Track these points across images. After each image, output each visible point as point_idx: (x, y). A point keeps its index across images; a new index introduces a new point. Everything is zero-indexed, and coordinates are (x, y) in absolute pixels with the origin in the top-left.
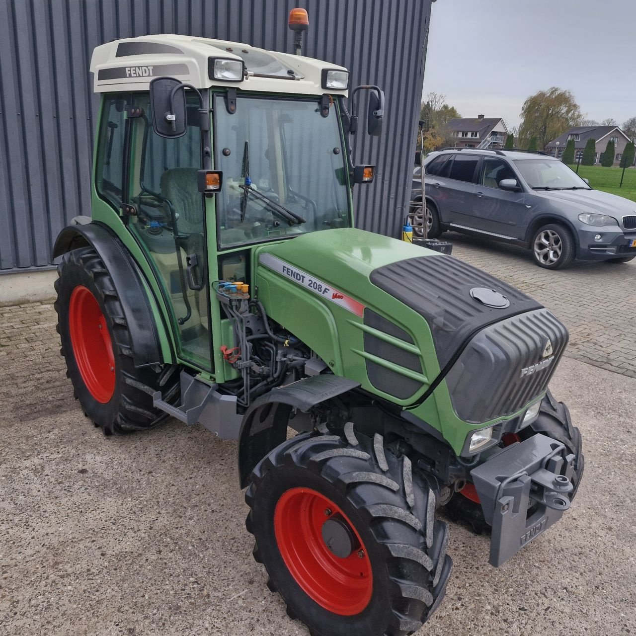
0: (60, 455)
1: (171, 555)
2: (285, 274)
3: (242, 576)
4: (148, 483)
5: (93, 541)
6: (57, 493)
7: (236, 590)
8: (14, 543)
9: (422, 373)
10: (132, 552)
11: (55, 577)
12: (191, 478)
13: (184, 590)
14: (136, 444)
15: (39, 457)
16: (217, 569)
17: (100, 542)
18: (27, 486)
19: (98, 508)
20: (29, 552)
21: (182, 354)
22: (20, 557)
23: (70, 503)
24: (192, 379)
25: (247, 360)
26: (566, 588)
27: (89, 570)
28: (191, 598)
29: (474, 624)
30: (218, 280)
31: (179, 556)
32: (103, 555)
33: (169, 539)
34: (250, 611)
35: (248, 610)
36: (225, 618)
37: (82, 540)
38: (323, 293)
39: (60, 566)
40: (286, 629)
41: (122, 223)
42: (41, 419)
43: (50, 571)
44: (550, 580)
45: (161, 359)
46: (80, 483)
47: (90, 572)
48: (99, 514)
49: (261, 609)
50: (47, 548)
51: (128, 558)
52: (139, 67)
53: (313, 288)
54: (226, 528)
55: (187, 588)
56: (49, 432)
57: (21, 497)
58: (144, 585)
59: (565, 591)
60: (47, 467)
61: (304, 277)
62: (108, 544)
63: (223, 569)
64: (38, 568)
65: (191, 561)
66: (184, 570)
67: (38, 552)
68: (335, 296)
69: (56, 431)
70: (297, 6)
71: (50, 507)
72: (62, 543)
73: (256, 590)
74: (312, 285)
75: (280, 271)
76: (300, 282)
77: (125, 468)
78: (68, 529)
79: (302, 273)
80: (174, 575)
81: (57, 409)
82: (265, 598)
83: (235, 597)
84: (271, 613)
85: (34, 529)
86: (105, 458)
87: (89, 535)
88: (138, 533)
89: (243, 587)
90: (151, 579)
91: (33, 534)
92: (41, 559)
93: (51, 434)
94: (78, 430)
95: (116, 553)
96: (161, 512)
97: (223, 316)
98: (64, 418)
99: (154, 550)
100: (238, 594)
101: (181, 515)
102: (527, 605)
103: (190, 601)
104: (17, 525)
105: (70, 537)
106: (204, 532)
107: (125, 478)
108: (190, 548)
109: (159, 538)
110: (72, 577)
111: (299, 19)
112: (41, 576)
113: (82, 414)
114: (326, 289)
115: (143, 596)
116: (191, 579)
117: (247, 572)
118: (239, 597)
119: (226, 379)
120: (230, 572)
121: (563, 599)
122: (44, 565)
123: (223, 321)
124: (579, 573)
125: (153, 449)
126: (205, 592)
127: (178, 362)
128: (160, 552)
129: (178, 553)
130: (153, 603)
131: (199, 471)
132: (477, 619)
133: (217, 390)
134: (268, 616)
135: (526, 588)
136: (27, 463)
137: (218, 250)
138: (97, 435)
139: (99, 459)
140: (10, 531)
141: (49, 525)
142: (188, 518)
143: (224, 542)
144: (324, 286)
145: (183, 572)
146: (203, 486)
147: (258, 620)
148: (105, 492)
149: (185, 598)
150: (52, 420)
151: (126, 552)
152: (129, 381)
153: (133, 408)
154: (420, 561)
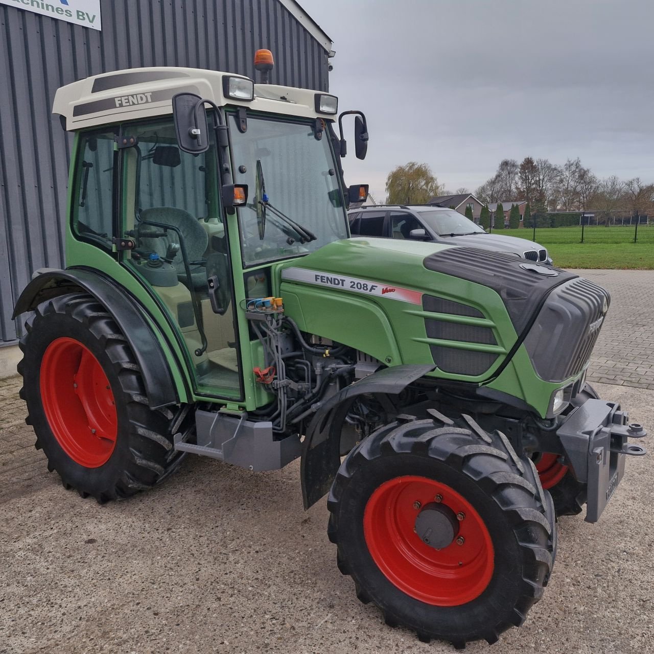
0: (55, 531)
1: (232, 599)
2: (319, 282)
3: (318, 603)
4: (172, 539)
5: (138, 604)
6: (71, 567)
7: (320, 616)
8: (43, 624)
9: (497, 345)
10: (188, 605)
11: (111, 647)
12: (217, 527)
13: (264, 628)
14: (141, 505)
15: (31, 536)
16: (290, 602)
17: (147, 603)
18: (32, 566)
19: (127, 572)
20: (66, 628)
21: (200, 390)
22: (57, 636)
23: (91, 574)
24: (216, 416)
25: (283, 379)
26: (624, 551)
27: (147, 632)
28: (275, 633)
29: (563, 597)
30: (245, 298)
31: (242, 599)
32: (156, 614)
33: (222, 586)
34: (344, 632)
35: (342, 631)
36: (322, 644)
37: (123, 605)
38: (370, 291)
39: (112, 635)
40: (390, 639)
41: (114, 260)
42: (13, 501)
43: (101, 642)
44: (608, 547)
45: (178, 400)
46: (94, 552)
47: (150, 634)
48: (131, 577)
49: (355, 628)
50: (87, 621)
51: (186, 611)
52: (132, 96)
53: (356, 289)
54: (279, 564)
55: (266, 625)
56: (31, 511)
57: (29, 579)
58: (217, 632)
59: (625, 553)
60: (45, 545)
61: (343, 281)
62: (156, 603)
63: (295, 600)
64: (85, 642)
65: (257, 600)
66: (255, 611)
67: (78, 626)
68: (384, 291)
69: (38, 509)
71: (70, 582)
72: (103, 612)
73: (340, 612)
74: (355, 286)
75: (313, 281)
76: (340, 287)
77: (138, 530)
78: (102, 597)
79: (340, 277)
80: (246, 617)
81: (28, 489)
82: (353, 618)
83: (322, 622)
84: (367, 628)
85: (61, 606)
86: (109, 525)
87: (130, 599)
88: (186, 586)
89: (326, 612)
90: (222, 625)
91: (63, 611)
92: (85, 632)
93: (33, 512)
94: (65, 504)
95: (170, 610)
96: (201, 563)
97: (253, 336)
98: (43, 495)
99: (212, 598)
100: (324, 619)
101: (224, 561)
102: (600, 571)
103: (276, 636)
104: (37, 606)
105: (109, 605)
106: (257, 572)
107: (143, 540)
108: (250, 589)
109: (212, 587)
110: (131, 642)
111: (263, 59)
112: (93, 649)
113: (61, 489)
114: (373, 286)
115: (223, 643)
116: (267, 616)
117: (322, 598)
118: (326, 621)
119: (257, 406)
120: (303, 602)
121: (627, 560)
122: (92, 637)
123: (252, 342)
124: (629, 538)
125: (160, 508)
126: (288, 625)
127: (194, 400)
128: (219, 599)
129: (240, 596)
130: (237, 647)
131: (222, 519)
132: (563, 591)
133: (247, 420)
134: (364, 632)
135: (591, 558)
136: (19, 545)
137: (243, 268)
138: (89, 505)
139: (103, 527)
140: (32, 613)
141: (76, 598)
142: (233, 563)
143: (284, 577)
144: (370, 284)
145: (255, 612)
146: (234, 531)
147: (357, 638)
148: (127, 556)
149: (269, 635)
150: (27, 500)
151: (181, 607)
152: (141, 431)
153: (144, 462)
154: (543, 524)
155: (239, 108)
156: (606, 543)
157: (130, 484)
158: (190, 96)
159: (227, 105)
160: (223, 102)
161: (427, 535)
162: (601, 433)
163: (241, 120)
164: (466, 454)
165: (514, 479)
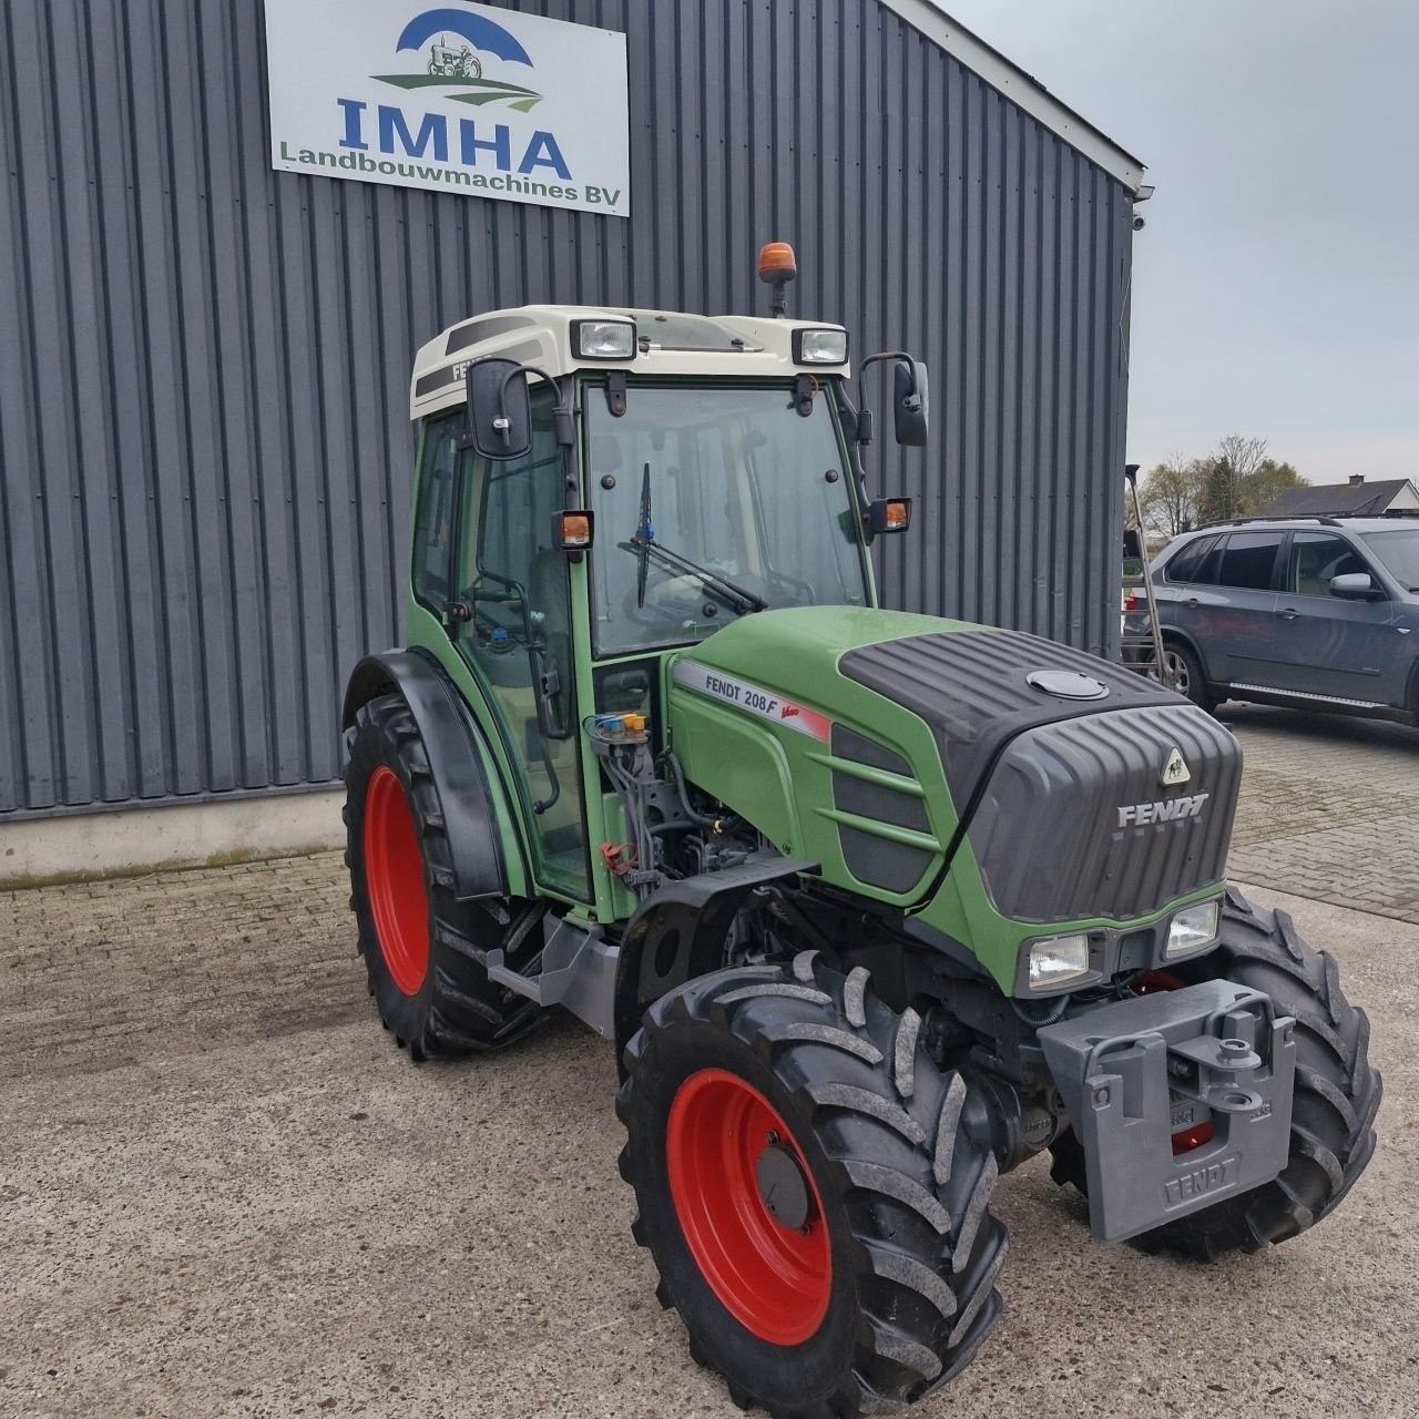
0: (324, 1091)
1: (489, 1254)
2: (710, 691)
3: (619, 1295)
4: (476, 1138)
5: (352, 1226)
6: (304, 1149)
7: (602, 1317)
8: (210, 1223)
9: (931, 833)
10: (418, 1247)
11: (270, 1279)
12: (559, 1133)
13: (501, 1311)
14: (472, 1074)
15: (287, 1092)
16: (573, 1283)
17: (363, 1227)
18: (254, 1137)
19: (373, 1175)
20: (234, 1237)
21: (545, 877)
22: (215, 1245)
23: (323, 1166)
24: (559, 925)
25: (648, 868)
26: (1333, 1358)
27: (332, 1271)
28: (511, 1324)
29: (1094, 1407)
30: (593, 713)
31: (505, 1258)
32: (363, 1248)
33: (492, 1230)
34: (621, 1353)
35: (618, 1351)
36: (568, 1360)
37: (331, 1222)
38: (768, 711)
39: (283, 1262)
40: (685, 1386)
41: (448, 638)
42: (304, 1033)
43: (262, 1268)
44: (1299, 1339)
45: (506, 887)
46: (350, 1135)
47: (335, 1274)
48: (373, 1184)
49: (643, 1351)
50: (266, 1234)
51: (410, 1254)
53: (752, 707)
54: (607, 1217)
55: (508, 1307)
56: (313, 1054)
57: (238, 1154)
58: (427, 1300)
59: (1329, 1362)
60: (296, 1108)
61: (738, 689)
62: (377, 1232)
63: (584, 1281)
64: (242, 1263)
65: (526, 1265)
66: (510, 1280)
67: (250, 1238)
68: (786, 713)
69: (326, 1053)
70: (775, 240)
71: (286, 1170)
72: (297, 1228)
73: (641, 1320)
74: (750, 701)
75: (702, 686)
76: (732, 700)
77: (438, 1113)
78: (311, 1205)
79: (734, 682)
80: (488, 1287)
81: (338, 1017)
82: (656, 1334)
83: (598, 1328)
84: (663, 1358)
85: (249, 1204)
86: (404, 1096)
87: (347, 1216)
88: (437, 1218)
89: (618, 1314)
90: (443, 1290)
91: (248, 1210)
92: (252, 1249)
93: (316, 1056)
94: (366, 1052)
95: (388, 1247)
96: (488, 1185)
97: (606, 786)
98: (344, 1033)
99: (461, 1243)
100: (605, 1323)
101: (525, 1191)
102: (1231, 1381)
103: (508, 1329)
104: (221, 1196)
105: (312, 1218)
106: (563, 1221)
107: (434, 1130)
108: (530, 1245)
109: (475, 1227)
110: (300, 1280)
111: (777, 260)
112: (246, 1275)
113: (380, 1026)
114: (772, 702)
115: (422, 1317)
116: (520, 1295)
117: (631, 1290)
118: (606, 1328)
119: (617, 917)
120: (598, 1288)
121: (1319, 1376)
122: (255, 1258)
123: (606, 796)
124: (1374, 1333)
125: (496, 1085)
126: (540, 1318)
127: (537, 893)
128: (471, 1249)
129: (505, 1252)
130: (438, 1328)
131: (576, 1122)
132: (1104, 1397)
133: (601, 940)
134: (654, 1363)
135: (1236, 1351)
136: (263, 1102)
137: (593, 659)
138: (397, 1059)
139: (392, 1097)
140: (208, 1204)
141: (278, 1197)
142: (537, 1196)
143: (598, 1240)
144: (769, 697)
145: (507, 1282)
146: (580, 1146)
147: (633, 1368)
148: (392, 1150)
149: (500, 1324)
150: (322, 1035)
151: (407, 1246)
152: (448, 938)
153: (456, 994)
154: (916, 1206)
155: (609, 374)
156: (1303, 1332)
157: (438, 1030)
158: (499, 363)
159: (580, 371)
160: (572, 366)
161: (773, 1198)
162: (1135, 1048)
163: (613, 394)
164: (780, 1037)
165: (866, 1101)
